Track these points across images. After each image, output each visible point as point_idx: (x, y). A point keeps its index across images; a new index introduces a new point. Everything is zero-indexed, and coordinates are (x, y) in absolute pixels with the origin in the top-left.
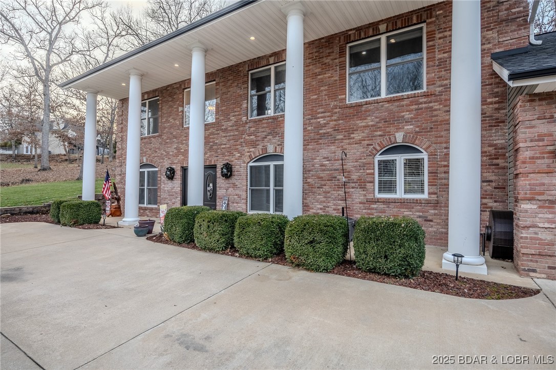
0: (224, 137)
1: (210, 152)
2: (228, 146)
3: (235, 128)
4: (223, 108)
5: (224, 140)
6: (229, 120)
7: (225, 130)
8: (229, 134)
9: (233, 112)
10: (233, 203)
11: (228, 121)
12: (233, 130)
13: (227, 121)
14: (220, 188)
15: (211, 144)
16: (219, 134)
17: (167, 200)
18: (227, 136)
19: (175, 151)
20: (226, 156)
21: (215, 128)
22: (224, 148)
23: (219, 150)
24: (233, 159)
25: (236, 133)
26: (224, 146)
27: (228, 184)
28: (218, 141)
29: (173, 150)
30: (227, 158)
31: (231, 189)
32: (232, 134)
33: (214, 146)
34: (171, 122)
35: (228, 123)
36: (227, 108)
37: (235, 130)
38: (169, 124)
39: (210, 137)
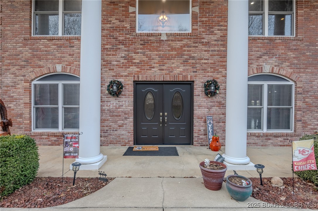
0: (205, 51)
1: (184, 66)
2: (210, 61)
3: (220, 43)
4: (204, 19)
5: (206, 55)
6: (212, 33)
7: (207, 44)
8: (213, 49)
9: (218, 26)
10: (219, 122)
11: (212, 35)
12: (218, 45)
13: (209, 34)
14: (200, 106)
15: (185, 57)
16: (197, 47)
17: (108, 122)
18: (209, 51)
19: (122, 61)
20: (208, 72)
21: (192, 40)
22: (205, 63)
23: (198, 65)
24: (218, 76)
25: (221, 49)
26: (206, 61)
27: (211, 102)
28: (196, 55)
29: (118, 59)
30: (210, 74)
31: (215, 108)
32: (216, 49)
33: (190, 59)
34: (114, 23)
35: (211, 36)
36: (209, 20)
37: (221, 45)
38: (109, 25)
39: (184, 49)
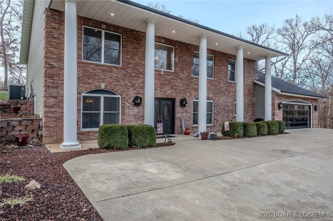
0: (180, 83)
1: (171, 90)
2: (183, 88)
3: (187, 79)
4: (180, 65)
5: (181, 85)
6: (183, 73)
7: (181, 79)
8: (183, 82)
9: (186, 70)
10: (186, 121)
11: (183, 74)
12: (186, 80)
13: (182, 74)
14: (178, 112)
15: (172, 85)
16: (177, 80)
18: (182, 83)
19: (141, 84)
20: (182, 94)
21: (175, 76)
22: (180, 89)
23: (177, 90)
24: (186, 96)
25: (187, 82)
26: (181, 88)
27: (183, 110)
28: (176, 84)
29: (139, 83)
30: (182, 95)
31: (185, 113)
32: (185, 82)
33: (174, 86)
34: (136, 61)
35: (183, 75)
36: (182, 66)
37: (187, 80)
38: (134, 61)
39: (172, 80)
